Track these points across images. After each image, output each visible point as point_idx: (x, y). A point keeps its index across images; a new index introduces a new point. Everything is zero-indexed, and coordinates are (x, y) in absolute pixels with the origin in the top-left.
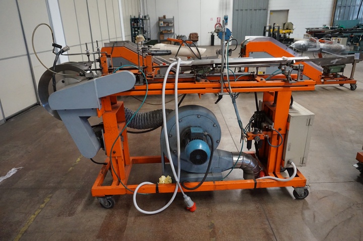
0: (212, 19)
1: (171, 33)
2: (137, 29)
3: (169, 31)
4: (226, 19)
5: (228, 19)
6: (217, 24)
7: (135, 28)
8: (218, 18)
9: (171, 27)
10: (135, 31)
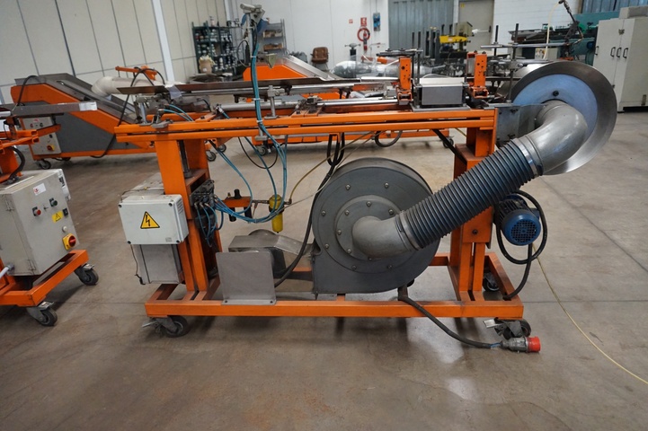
0: (351, 22)
1: (280, 49)
2: (204, 46)
3: (276, 46)
4: (377, 20)
5: (381, 20)
6: (360, 30)
7: (201, 44)
8: (362, 19)
9: (279, 38)
10: (202, 49)
